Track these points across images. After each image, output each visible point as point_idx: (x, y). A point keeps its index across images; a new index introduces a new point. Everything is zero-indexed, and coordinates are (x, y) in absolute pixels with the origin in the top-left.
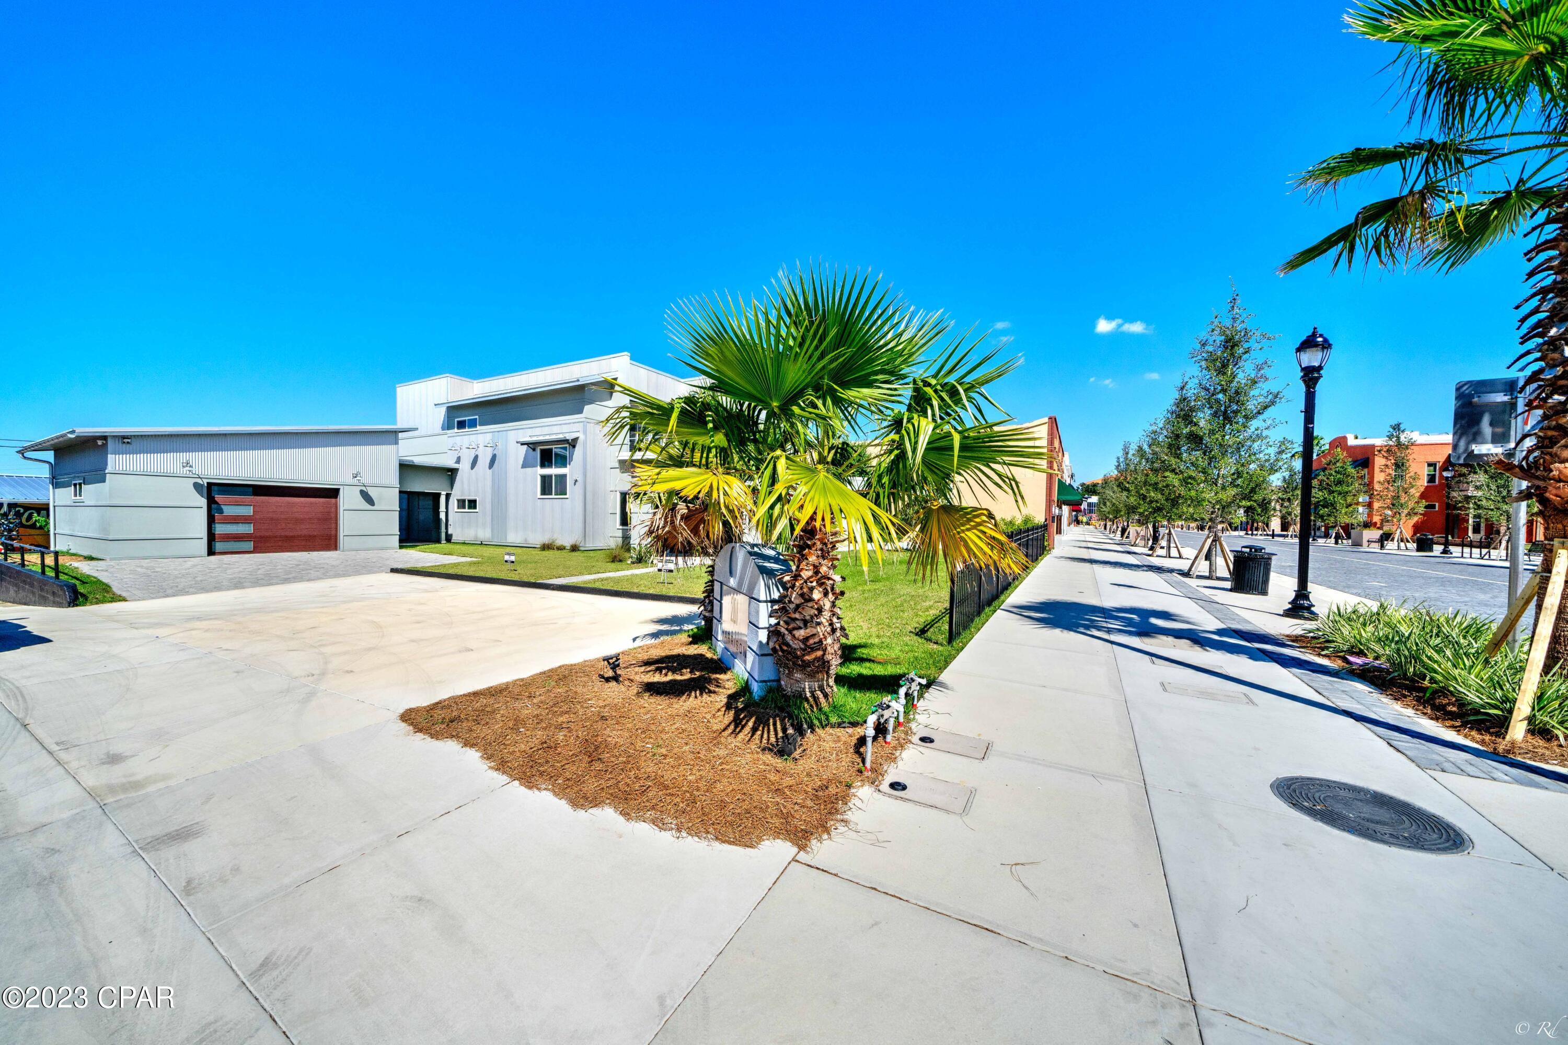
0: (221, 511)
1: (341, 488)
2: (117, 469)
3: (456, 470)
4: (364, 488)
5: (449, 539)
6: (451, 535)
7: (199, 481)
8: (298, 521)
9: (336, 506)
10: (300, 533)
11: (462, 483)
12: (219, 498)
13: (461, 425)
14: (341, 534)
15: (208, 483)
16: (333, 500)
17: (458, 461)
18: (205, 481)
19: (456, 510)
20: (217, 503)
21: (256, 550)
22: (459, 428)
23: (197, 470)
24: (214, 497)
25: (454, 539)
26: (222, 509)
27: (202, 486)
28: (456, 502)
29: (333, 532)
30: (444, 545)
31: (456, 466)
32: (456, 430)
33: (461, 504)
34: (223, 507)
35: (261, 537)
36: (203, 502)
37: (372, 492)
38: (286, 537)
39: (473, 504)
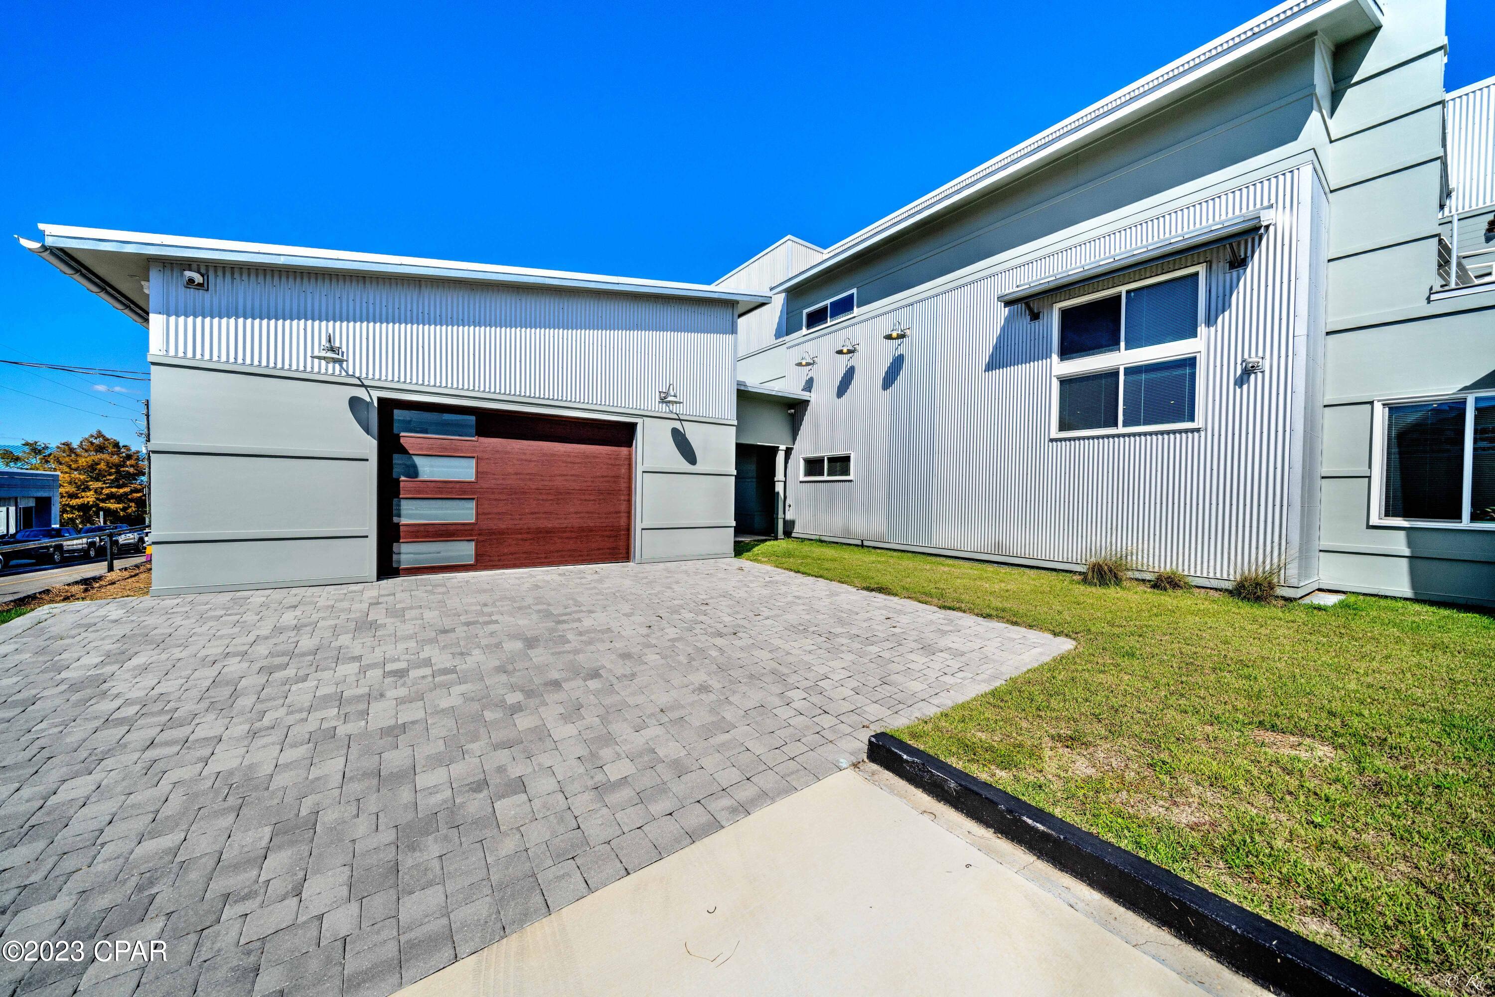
0: (413, 471)
1: (639, 421)
2: (172, 352)
3: (806, 402)
4: (677, 424)
5: (789, 528)
6: (792, 523)
7: (362, 393)
8: (561, 496)
9: (629, 464)
10: (565, 523)
11: (817, 426)
12: (408, 439)
13: (816, 318)
14: (638, 524)
15: (380, 400)
16: (624, 450)
17: (809, 385)
18: (376, 394)
19: (802, 478)
20: (403, 451)
21: (482, 562)
22: (809, 326)
23: (356, 366)
24: (398, 437)
25: (798, 530)
26: (415, 467)
27: (368, 405)
28: (802, 464)
29: (623, 522)
30: (781, 545)
31: (805, 396)
32: (804, 331)
33: (814, 466)
34: (418, 461)
35: (491, 532)
36: (369, 446)
37: (693, 433)
38: (539, 531)
39: (840, 464)
